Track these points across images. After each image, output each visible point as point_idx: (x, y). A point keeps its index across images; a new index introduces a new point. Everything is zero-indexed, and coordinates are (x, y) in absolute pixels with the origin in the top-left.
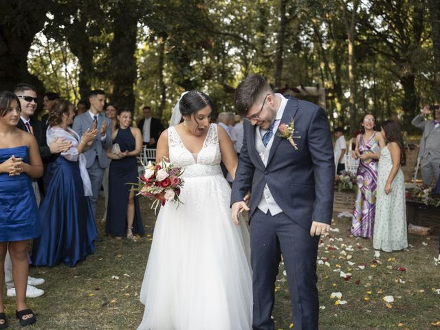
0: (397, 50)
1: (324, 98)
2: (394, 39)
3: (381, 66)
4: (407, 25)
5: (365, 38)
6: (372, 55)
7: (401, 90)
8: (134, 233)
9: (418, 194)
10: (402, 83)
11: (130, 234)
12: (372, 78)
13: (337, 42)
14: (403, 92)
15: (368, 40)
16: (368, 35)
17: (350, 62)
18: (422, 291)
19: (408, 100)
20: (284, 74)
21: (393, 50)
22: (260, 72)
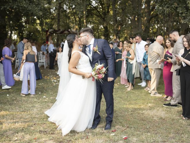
2: (100, 9)
3: (95, 20)
6: (92, 15)
7: (103, 29)
10: (103, 26)
12: (92, 24)
15: (90, 9)
17: (85, 18)
20: (60, 23)
21: (100, 14)
22: (49, 21)
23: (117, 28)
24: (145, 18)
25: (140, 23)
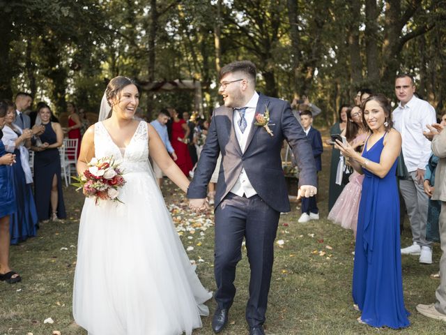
0: (257, 43)
1: (200, 91)
2: (254, 33)
4: (266, 20)
5: (228, 31)
6: (236, 48)
7: (261, 81)
8: (59, 216)
9: (291, 170)
10: (263, 75)
11: (55, 218)
13: (204, 35)
14: (264, 83)
15: (231, 33)
16: (231, 29)
17: (217, 55)
18: (301, 236)
19: (269, 91)
20: (156, 66)
21: (254, 43)
22: (130, 63)
23: (304, 75)
24: (387, 42)
25: (374, 55)
